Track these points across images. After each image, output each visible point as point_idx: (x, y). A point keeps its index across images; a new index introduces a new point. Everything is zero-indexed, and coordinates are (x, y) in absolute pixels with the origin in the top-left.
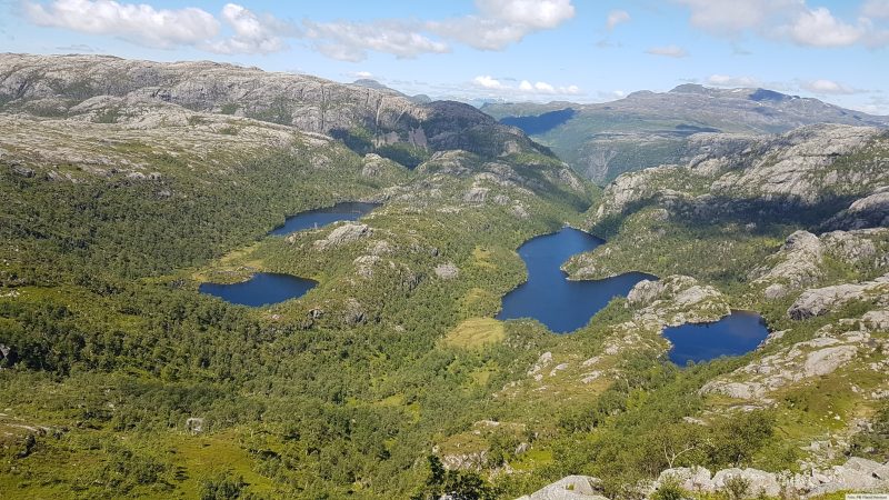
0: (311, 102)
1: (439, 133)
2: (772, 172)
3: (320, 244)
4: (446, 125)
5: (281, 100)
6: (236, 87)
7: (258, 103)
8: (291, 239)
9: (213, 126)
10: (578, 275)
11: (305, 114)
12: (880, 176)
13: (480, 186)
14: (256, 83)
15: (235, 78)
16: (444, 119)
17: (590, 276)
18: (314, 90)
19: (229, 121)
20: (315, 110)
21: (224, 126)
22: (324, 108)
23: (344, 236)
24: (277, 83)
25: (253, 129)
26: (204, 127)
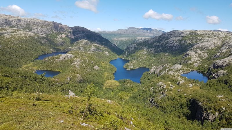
0: (38, 25)
1: (77, 35)
2: (168, 41)
3: (58, 60)
4: (79, 32)
5: (29, 25)
6: (13, 21)
7: (21, 26)
8: (46, 59)
9: (8, 31)
10: (129, 68)
11: (36, 29)
12: (194, 41)
13: (94, 47)
14: (20, 20)
15: (13, 19)
16: (78, 31)
17: (132, 68)
18: (39, 22)
19: (13, 30)
20: (39, 28)
21: (12, 31)
22: (42, 27)
23: (65, 57)
24: (27, 20)
25: (22, 32)
26: (5, 31)
